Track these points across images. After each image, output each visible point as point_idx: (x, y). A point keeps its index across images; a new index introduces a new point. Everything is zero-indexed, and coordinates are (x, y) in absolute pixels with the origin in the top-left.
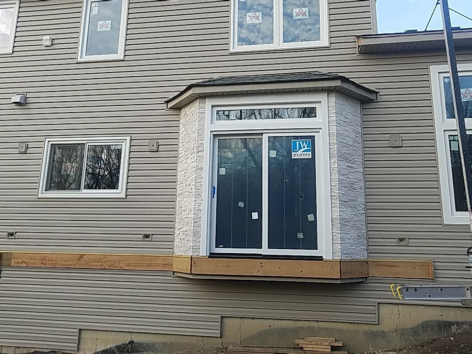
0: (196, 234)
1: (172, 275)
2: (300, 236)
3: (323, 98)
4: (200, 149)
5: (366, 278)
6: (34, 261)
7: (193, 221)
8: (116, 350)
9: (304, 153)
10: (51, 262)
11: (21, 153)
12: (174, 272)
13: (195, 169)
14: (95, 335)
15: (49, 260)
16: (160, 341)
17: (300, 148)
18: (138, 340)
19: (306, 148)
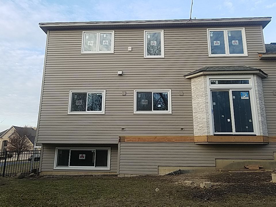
0: (208, 127)
1: (194, 144)
2: (247, 127)
3: (252, 77)
4: (206, 95)
5: (268, 143)
6: (135, 140)
7: (206, 122)
8: (174, 173)
9: (246, 97)
10: (143, 140)
11: (123, 95)
12: (195, 142)
13: (205, 103)
14: (165, 168)
15: (142, 139)
16: (191, 169)
17: (244, 95)
18: (182, 169)
19: (246, 95)
